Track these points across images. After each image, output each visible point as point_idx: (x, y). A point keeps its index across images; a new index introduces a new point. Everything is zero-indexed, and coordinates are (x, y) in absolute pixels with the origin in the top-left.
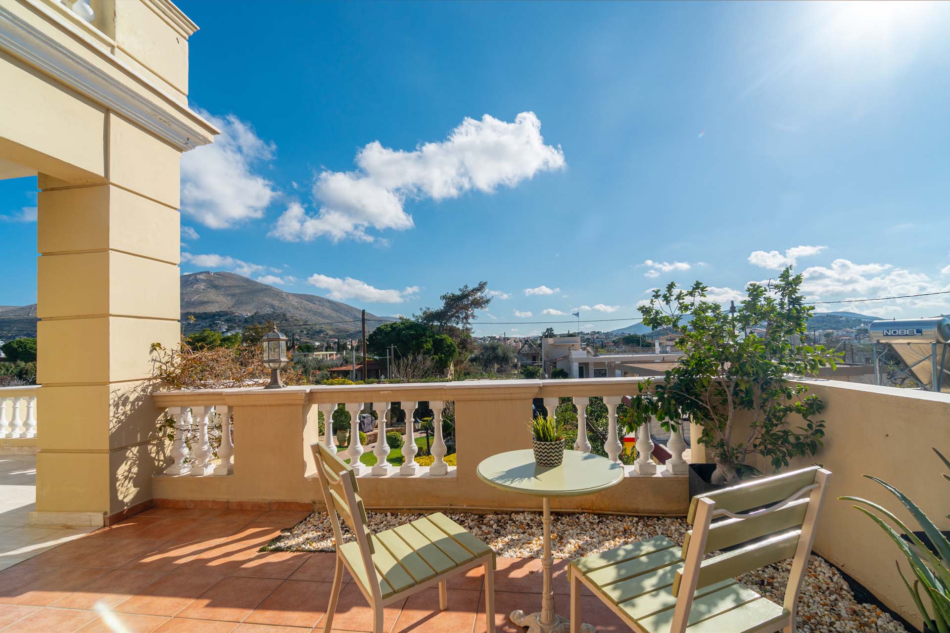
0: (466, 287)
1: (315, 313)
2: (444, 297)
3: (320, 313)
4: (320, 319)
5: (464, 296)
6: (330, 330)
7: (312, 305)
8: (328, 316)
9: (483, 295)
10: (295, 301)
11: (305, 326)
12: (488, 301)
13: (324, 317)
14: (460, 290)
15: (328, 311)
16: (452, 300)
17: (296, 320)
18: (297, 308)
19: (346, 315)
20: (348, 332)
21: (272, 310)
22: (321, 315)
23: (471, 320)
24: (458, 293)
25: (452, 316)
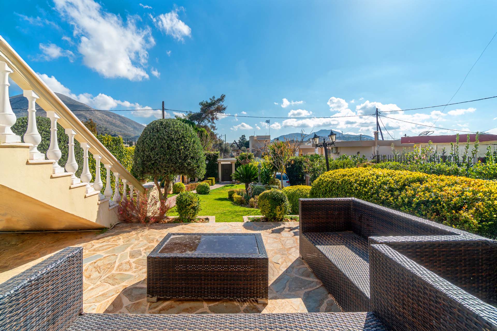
0: (214, 97)
1: (111, 123)
2: (201, 104)
3: (114, 123)
4: (114, 127)
5: (213, 104)
6: (120, 135)
7: (109, 118)
8: (119, 126)
9: (223, 104)
10: (99, 115)
11: (106, 132)
12: (224, 109)
13: (116, 126)
14: (210, 99)
15: (118, 123)
16: (206, 106)
17: (100, 127)
18: (101, 120)
19: (129, 126)
20: (130, 136)
21: (86, 120)
22: (114, 125)
23: (215, 121)
24: (209, 101)
25: (205, 118)
